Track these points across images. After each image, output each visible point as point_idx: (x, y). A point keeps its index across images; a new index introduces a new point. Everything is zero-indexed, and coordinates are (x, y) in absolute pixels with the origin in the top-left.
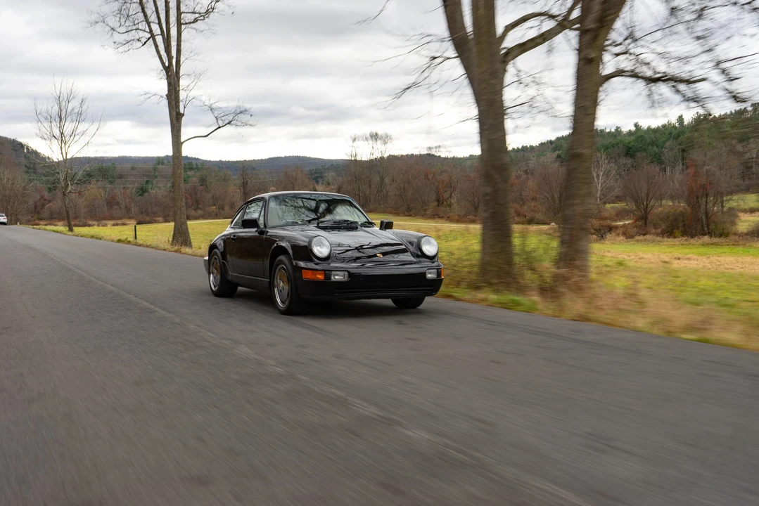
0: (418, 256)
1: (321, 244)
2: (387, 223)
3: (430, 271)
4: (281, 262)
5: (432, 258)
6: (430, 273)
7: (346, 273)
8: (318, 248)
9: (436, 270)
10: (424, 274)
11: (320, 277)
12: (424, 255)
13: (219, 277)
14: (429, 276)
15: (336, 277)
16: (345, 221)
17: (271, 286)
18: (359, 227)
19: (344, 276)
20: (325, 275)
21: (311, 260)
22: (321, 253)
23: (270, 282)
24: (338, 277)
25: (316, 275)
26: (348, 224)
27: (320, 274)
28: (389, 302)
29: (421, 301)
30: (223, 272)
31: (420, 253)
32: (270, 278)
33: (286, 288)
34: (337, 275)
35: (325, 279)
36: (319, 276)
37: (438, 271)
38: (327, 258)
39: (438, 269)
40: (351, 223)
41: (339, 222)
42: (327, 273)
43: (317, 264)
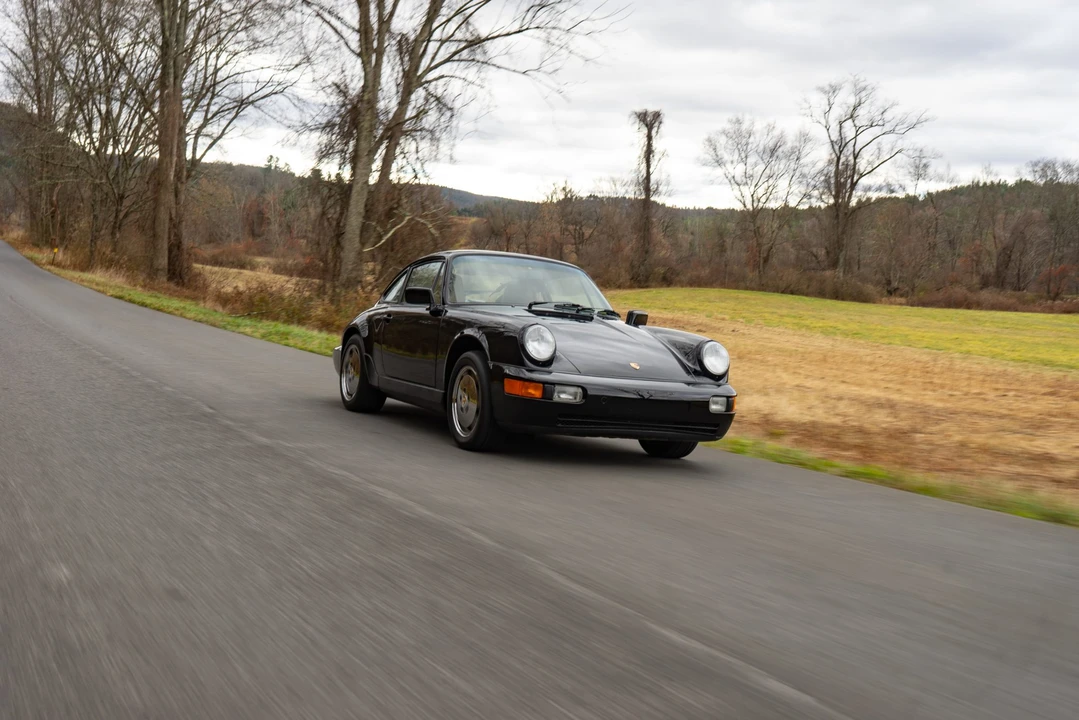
0: (696, 373)
1: (541, 339)
2: (638, 315)
3: (715, 399)
4: (470, 362)
5: (718, 378)
6: (716, 403)
7: (580, 390)
8: (536, 344)
9: (725, 399)
10: (706, 404)
11: (535, 393)
12: (704, 372)
13: (357, 380)
14: (714, 408)
15: (563, 396)
16: (574, 305)
17: (447, 400)
18: (595, 317)
19: (575, 395)
20: (544, 391)
21: (522, 364)
22: (539, 353)
23: (445, 395)
24: (565, 396)
25: (527, 388)
26: (578, 311)
27: (536, 389)
28: (634, 444)
29: (689, 448)
30: (365, 371)
31: (698, 368)
32: (446, 389)
33: (473, 406)
34: (564, 392)
35: (542, 398)
36: (531, 391)
37: (728, 401)
38: (548, 363)
39: (728, 397)
40: (584, 309)
41: (564, 306)
42: (548, 387)
43: (531, 371)
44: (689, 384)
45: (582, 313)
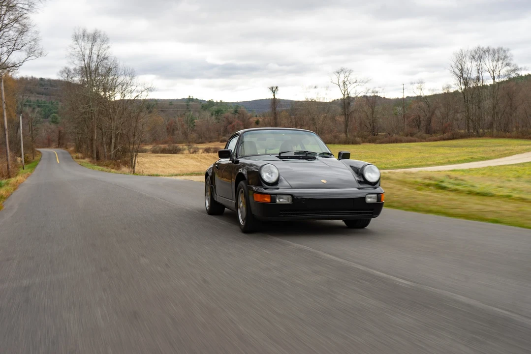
0: (362, 183)
1: (270, 171)
2: (344, 154)
3: (370, 195)
4: (242, 186)
5: (374, 184)
6: (370, 198)
7: (290, 197)
8: (267, 174)
9: (376, 195)
10: (364, 198)
11: (268, 200)
12: (366, 182)
13: (210, 199)
14: (369, 200)
16: (305, 152)
18: (316, 157)
19: (288, 199)
20: (271, 198)
21: (260, 185)
22: (269, 179)
23: (236, 203)
24: (281, 201)
25: (265, 197)
26: (306, 155)
27: (268, 198)
28: (341, 222)
29: (367, 223)
30: (212, 194)
31: (362, 180)
34: (282, 198)
35: (271, 202)
36: (266, 199)
37: (378, 196)
38: (276, 183)
39: (378, 194)
40: (310, 153)
41: (300, 153)
42: (273, 197)
43: (266, 189)
44: (359, 188)
45: (309, 155)
